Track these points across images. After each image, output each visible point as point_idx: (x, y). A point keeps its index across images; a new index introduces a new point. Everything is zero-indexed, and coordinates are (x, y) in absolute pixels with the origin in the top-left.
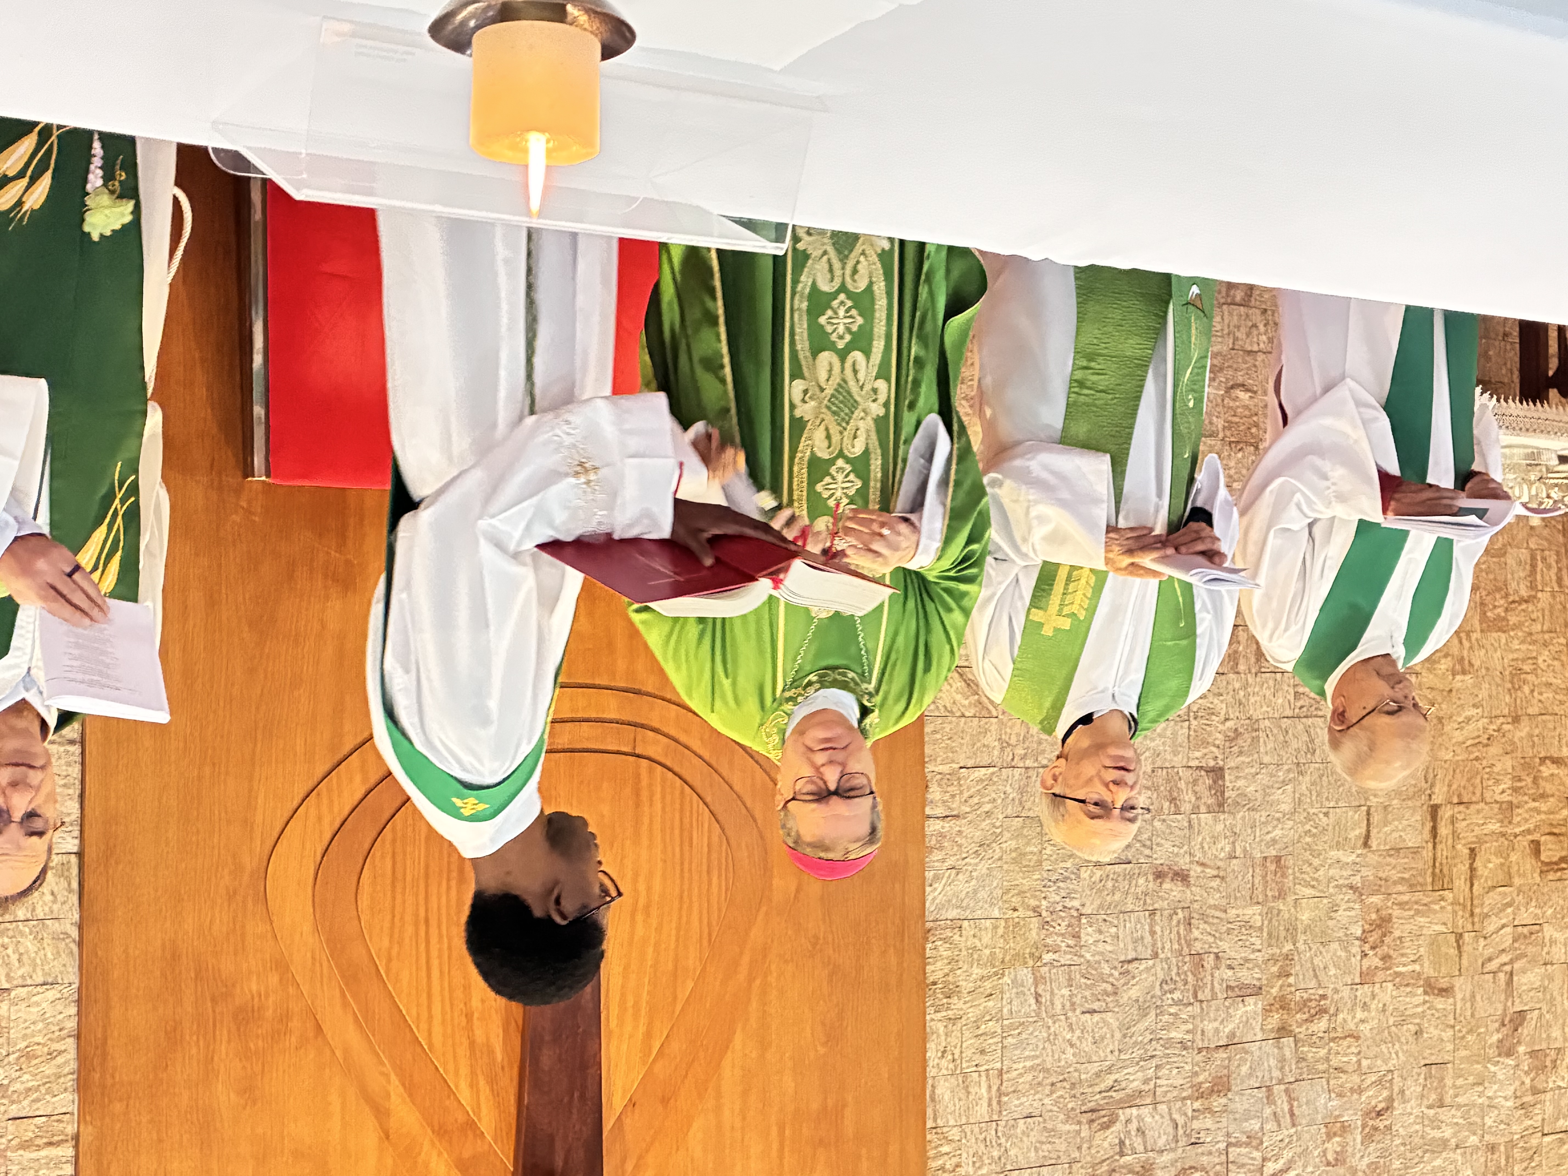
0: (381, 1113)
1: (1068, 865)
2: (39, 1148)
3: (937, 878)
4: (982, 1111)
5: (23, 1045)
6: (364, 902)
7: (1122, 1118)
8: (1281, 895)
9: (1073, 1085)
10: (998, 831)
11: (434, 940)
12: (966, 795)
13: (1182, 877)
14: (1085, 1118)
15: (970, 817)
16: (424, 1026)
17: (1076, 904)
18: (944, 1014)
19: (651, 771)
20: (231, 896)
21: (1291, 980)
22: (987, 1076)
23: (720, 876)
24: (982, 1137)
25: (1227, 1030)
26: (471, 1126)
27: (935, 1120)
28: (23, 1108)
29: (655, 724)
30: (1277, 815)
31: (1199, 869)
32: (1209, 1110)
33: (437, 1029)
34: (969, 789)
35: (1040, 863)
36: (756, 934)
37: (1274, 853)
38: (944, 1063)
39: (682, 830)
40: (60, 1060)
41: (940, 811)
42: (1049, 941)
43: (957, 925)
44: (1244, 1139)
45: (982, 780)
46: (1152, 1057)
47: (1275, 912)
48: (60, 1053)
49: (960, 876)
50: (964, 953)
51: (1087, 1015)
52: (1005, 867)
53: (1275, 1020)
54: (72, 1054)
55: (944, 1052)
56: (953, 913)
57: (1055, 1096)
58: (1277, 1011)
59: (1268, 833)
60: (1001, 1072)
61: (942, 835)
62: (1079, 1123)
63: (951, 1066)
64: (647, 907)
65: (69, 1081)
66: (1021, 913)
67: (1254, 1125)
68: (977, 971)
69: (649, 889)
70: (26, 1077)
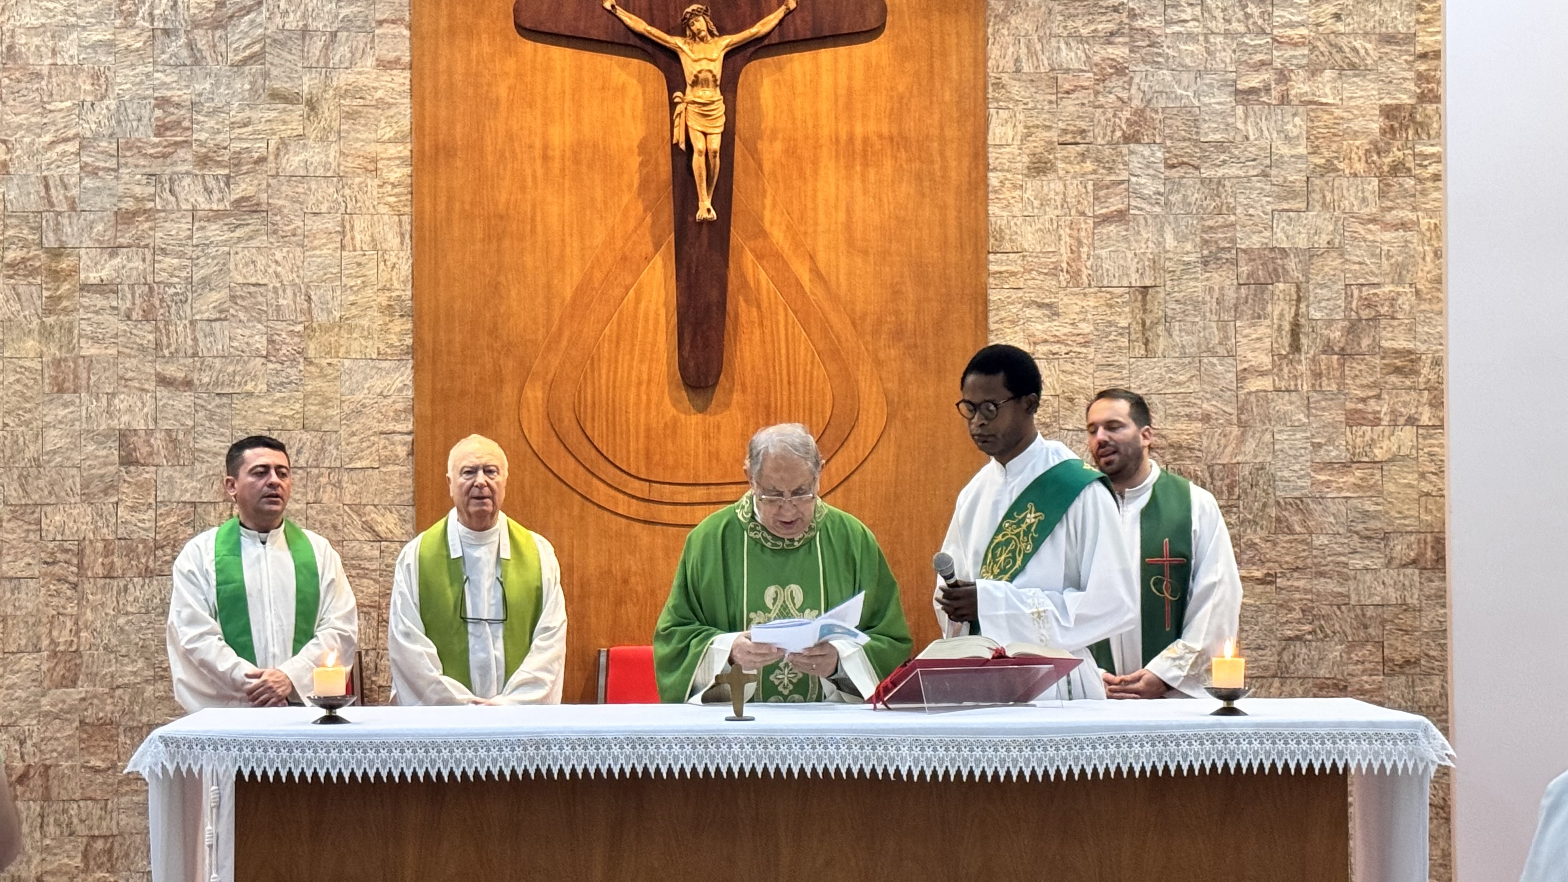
0: (815, 271)
1: (278, 395)
2: (1007, 271)
3: (400, 390)
4: (359, 223)
5: (1017, 328)
6: (829, 397)
7: (227, 204)
8: (57, 363)
9: (275, 232)
10: (344, 422)
11: (785, 372)
12: (374, 449)
13: (164, 381)
14: (264, 207)
15: (371, 432)
16: (790, 321)
17: (270, 366)
18: (394, 294)
19: (638, 471)
20: (907, 405)
21: (46, 294)
22: (354, 246)
23: (586, 400)
24: (359, 205)
25: (119, 260)
26: (759, 257)
27: (400, 221)
28: (1015, 295)
29: (634, 501)
30: (62, 426)
31: (146, 386)
32: (137, 199)
33: (781, 318)
34: (371, 454)
35: (305, 397)
36: (555, 361)
37: (66, 396)
38: (394, 260)
39: (614, 433)
40: (997, 318)
41: (398, 438)
42: (297, 340)
43: (382, 356)
44: (100, 173)
45: (360, 459)
46: (197, 246)
47: (64, 350)
48: (996, 322)
49: (379, 391)
50: (376, 336)
51: (261, 282)
52: (338, 396)
53: (64, 264)
54: (991, 320)
55: (393, 267)
56: (385, 364)
57: (293, 226)
58: (63, 270)
59: (72, 412)
60: (343, 247)
61: (397, 421)
62: (268, 204)
63: (386, 257)
64: (640, 384)
65: (991, 307)
66: (324, 362)
67: (88, 182)
68: (365, 322)
69: (638, 395)
70: (1014, 311)
